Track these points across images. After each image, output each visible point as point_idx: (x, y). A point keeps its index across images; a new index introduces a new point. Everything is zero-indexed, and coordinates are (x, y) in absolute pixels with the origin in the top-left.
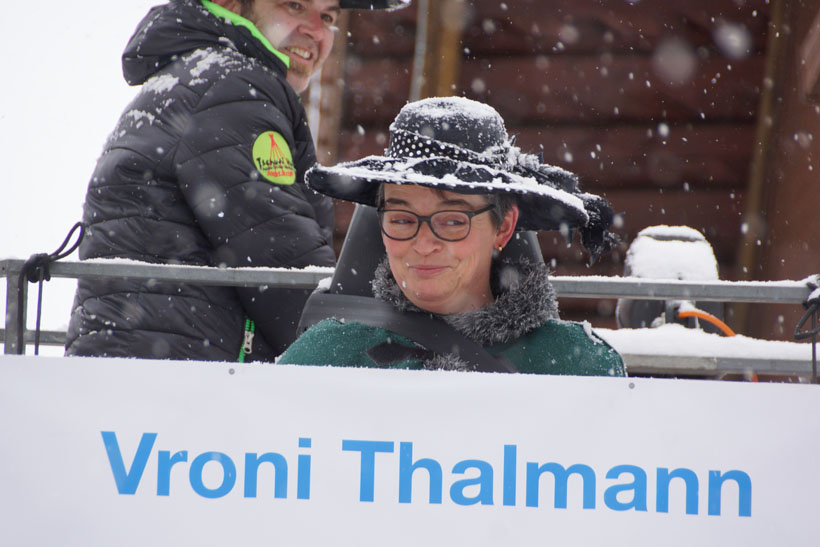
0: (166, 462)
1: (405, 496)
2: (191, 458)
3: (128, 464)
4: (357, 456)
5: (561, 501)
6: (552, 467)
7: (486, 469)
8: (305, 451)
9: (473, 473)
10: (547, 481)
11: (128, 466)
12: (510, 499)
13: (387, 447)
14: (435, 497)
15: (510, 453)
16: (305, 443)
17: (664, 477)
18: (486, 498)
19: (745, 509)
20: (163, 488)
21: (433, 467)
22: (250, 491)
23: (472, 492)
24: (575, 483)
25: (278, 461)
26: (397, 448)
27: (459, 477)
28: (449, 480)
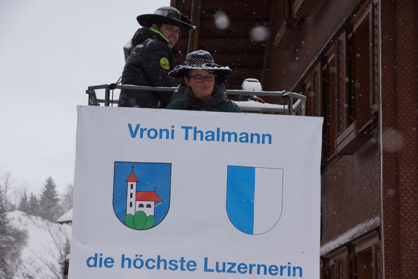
0: (142, 131)
1: (195, 139)
2: (148, 130)
3: (134, 130)
4: (184, 130)
5: (229, 140)
6: (228, 133)
7: (213, 133)
8: (173, 129)
9: (210, 134)
10: (226, 136)
11: (134, 131)
12: (218, 140)
13: (191, 128)
14: (202, 139)
15: (218, 129)
16: (173, 127)
17: (252, 135)
18: (213, 139)
19: (270, 142)
20: (141, 137)
21: (201, 132)
22: (161, 137)
23: (210, 138)
24: (233, 136)
25: (167, 131)
26: (193, 128)
27: (207, 135)
28: (205, 135)
